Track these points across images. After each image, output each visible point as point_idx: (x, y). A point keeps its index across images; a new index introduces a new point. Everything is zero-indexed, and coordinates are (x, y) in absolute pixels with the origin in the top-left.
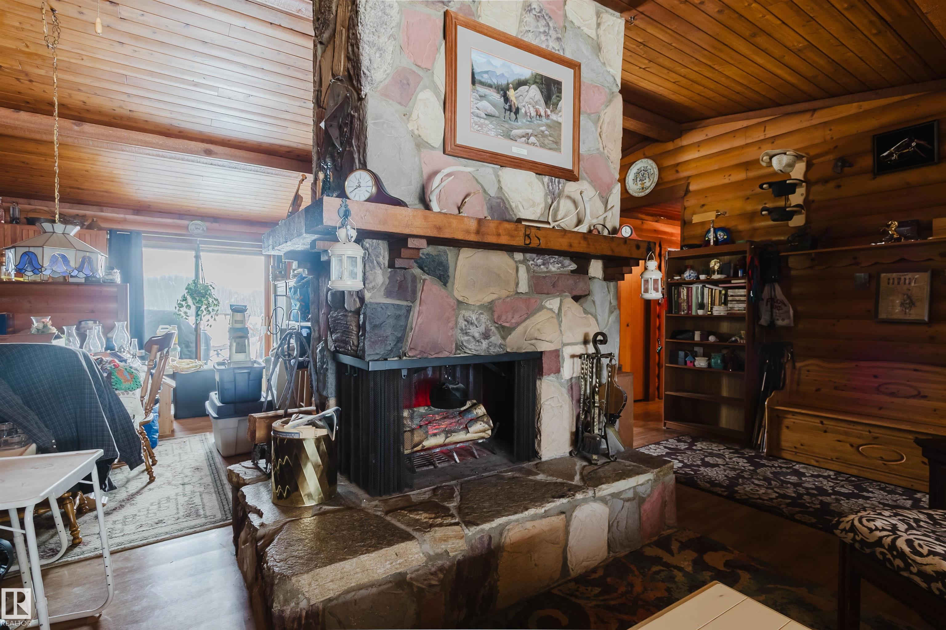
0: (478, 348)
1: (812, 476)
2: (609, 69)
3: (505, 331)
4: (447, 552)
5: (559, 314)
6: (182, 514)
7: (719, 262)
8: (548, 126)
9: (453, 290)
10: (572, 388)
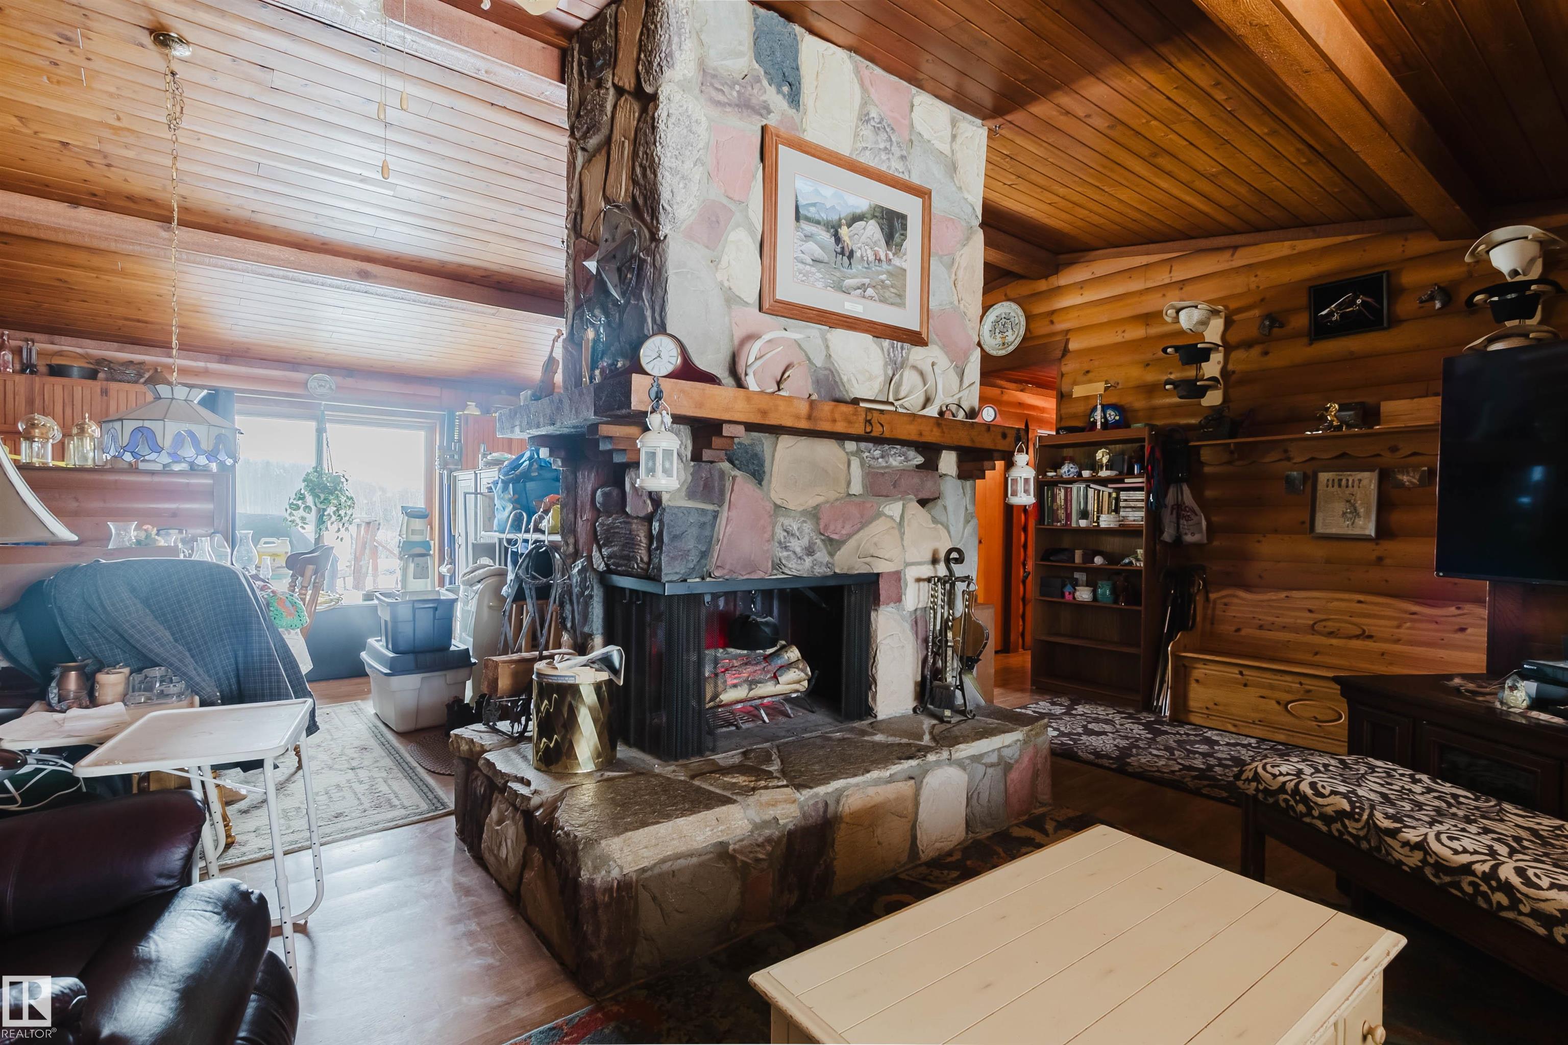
0: (799, 567)
1: (1228, 744)
2: (966, 196)
3: (833, 545)
4: (776, 819)
5: (901, 524)
6: (369, 805)
7: (1109, 454)
8: (890, 274)
9: (769, 491)
10: (916, 623)
